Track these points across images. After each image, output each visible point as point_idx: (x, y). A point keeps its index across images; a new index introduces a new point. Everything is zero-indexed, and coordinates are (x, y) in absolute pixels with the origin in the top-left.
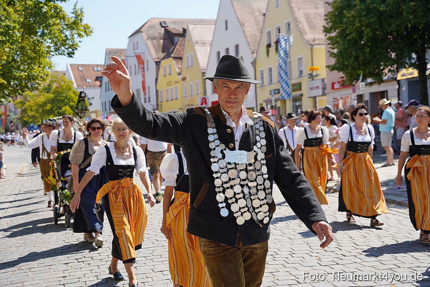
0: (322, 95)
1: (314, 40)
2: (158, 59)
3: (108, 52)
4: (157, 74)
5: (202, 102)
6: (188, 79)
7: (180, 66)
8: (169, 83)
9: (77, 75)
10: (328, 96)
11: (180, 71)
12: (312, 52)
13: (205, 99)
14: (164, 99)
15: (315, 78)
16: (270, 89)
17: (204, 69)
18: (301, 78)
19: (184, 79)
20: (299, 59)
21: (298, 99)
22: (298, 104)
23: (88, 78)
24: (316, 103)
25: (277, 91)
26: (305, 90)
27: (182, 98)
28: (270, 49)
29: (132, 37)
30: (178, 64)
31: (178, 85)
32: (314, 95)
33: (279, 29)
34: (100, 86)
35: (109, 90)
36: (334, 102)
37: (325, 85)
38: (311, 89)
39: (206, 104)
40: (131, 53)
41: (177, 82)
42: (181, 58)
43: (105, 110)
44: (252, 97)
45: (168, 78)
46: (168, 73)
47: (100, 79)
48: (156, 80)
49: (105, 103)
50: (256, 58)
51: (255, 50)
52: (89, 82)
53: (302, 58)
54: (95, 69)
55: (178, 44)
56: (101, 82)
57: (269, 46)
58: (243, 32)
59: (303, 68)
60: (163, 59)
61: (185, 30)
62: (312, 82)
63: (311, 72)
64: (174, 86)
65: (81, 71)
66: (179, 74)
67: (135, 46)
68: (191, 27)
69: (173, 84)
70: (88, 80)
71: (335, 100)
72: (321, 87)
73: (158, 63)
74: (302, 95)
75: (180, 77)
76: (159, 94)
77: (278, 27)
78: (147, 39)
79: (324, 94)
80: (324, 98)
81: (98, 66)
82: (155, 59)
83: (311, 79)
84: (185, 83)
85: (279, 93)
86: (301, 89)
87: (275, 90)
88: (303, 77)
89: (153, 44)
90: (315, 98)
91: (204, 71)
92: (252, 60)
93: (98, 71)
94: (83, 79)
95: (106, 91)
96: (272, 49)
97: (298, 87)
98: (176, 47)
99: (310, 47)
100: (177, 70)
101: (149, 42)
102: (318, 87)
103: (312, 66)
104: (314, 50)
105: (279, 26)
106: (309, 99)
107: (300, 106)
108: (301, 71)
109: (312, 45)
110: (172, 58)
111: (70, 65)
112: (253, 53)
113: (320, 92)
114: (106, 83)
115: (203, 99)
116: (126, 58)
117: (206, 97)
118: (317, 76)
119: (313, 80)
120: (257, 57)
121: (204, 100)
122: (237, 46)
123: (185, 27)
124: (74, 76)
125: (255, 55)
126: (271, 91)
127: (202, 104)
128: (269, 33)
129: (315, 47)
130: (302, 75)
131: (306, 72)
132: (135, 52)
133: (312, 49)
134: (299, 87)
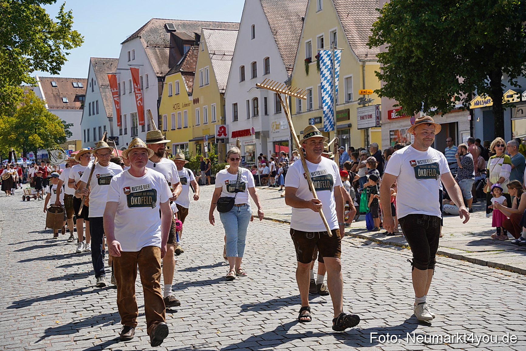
0: (376, 127)
1: (367, 55)
2: (162, 73)
3: (93, 62)
4: (160, 94)
5: (219, 132)
6: (201, 101)
7: (191, 84)
8: (176, 107)
9: (50, 93)
10: (383, 127)
11: (190, 91)
12: (363, 70)
13: (225, 128)
14: (169, 128)
15: (367, 105)
16: (310, 118)
17: (223, 89)
18: (349, 104)
19: (196, 101)
20: (347, 78)
21: (346, 130)
22: (344, 137)
23: (65, 97)
24: (368, 136)
25: (319, 120)
26: (354, 119)
27: (193, 126)
28: (310, 64)
29: (126, 44)
30: (189, 81)
31: (188, 109)
32: (366, 126)
33: (322, 39)
34: (82, 107)
35: (94, 114)
36: (390, 135)
37: (380, 112)
38: (362, 118)
39: (225, 135)
40: (125, 64)
41: (186, 105)
42: (192, 74)
43: (88, 140)
44: (286, 127)
45: (175, 100)
46: (174, 93)
47: (81, 98)
48: (159, 101)
49: (88, 130)
50: (291, 76)
51: (290, 66)
52: (67, 103)
53: (351, 77)
54: (75, 85)
55: (188, 55)
56: (83, 102)
57: (308, 61)
58: (276, 41)
59: (352, 91)
60: (169, 74)
61: (198, 37)
62: (364, 109)
63: (362, 96)
64: (182, 111)
65: (56, 86)
66: (190, 94)
67: (130, 56)
68: (206, 33)
69: (181, 107)
70: (65, 100)
71: (391, 133)
72: (374, 116)
73: (161, 79)
74: (350, 126)
75: (191, 98)
76: (163, 120)
77: (320, 37)
78: (147, 46)
79: (378, 125)
80: (379, 130)
81: (78, 80)
82: (158, 73)
83: (362, 106)
84: (197, 107)
85: (321, 122)
86: (349, 119)
87: (315, 118)
88: (352, 102)
89: (155, 53)
90: (367, 129)
91: (224, 91)
92: (286, 79)
93: (79, 87)
94: (58, 97)
95: (90, 115)
96: (313, 65)
97: (345, 114)
98: (186, 59)
99: (361, 63)
100: (187, 89)
101: (149, 51)
102: (371, 116)
103: (364, 89)
104: (366, 68)
105: (323, 36)
106: (360, 130)
107: (348, 140)
108: (350, 94)
109: (364, 62)
110: (180, 73)
111: (40, 77)
112: (288, 69)
113: (373, 122)
114: (90, 104)
115: (221, 128)
116: (118, 71)
117: (224, 126)
118: (370, 101)
119: (364, 106)
120: (293, 75)
121: (223, 129)
122: (267, 60)
123: (199, 32)
124: (45, 94)
125: (290, 73)
126: (310, 119)
127: (220, 135)
128: (309, 44)
129: (367, 63)
130: (351, 100)
131: (356, 96)
132: (130, 63)
133: (363, 67)
134: (347, 114)
